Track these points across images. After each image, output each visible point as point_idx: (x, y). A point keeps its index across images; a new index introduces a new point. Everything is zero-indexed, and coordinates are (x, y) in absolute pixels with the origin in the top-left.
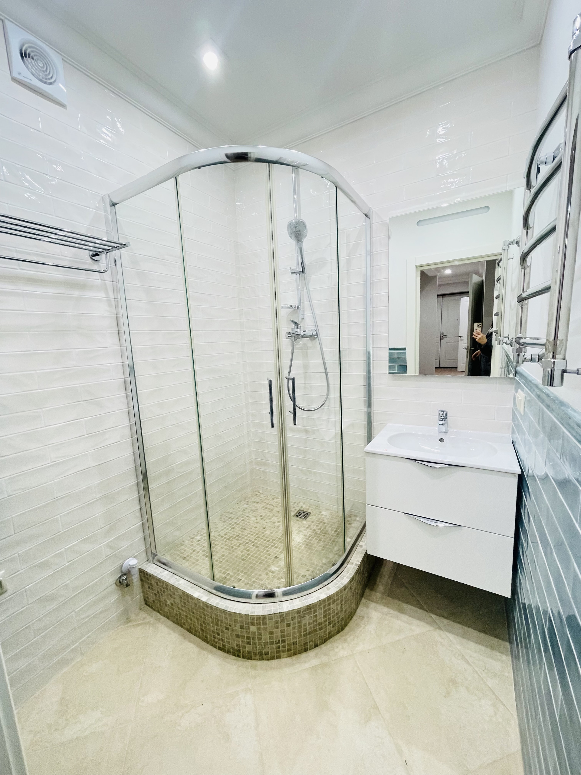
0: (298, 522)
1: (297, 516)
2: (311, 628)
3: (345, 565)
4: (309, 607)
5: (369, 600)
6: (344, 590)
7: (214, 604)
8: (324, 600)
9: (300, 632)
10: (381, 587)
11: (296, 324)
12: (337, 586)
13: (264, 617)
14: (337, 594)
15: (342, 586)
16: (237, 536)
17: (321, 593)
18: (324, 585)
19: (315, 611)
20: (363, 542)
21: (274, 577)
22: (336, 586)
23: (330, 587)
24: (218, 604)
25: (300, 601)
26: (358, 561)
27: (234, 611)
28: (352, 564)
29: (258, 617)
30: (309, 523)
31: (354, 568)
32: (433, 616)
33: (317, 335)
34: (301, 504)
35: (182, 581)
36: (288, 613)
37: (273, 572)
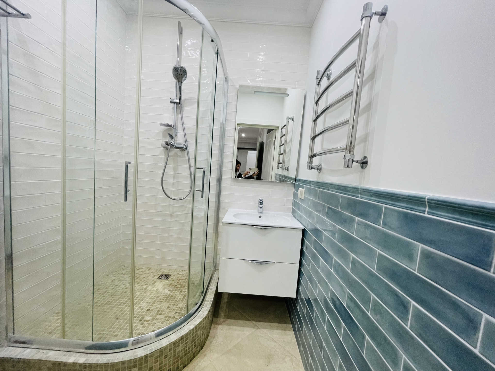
0: (162, 282)
1: (160, 278)
3: (204, 303)
5: (217, 324)
8: (193, 329)
11: (171, 137)
13: (146, 356)
14: (201, 323)
15: (204, 317)
19: (186, 340)
20: (212, 286)
22: (200, 318)
26: (211, 299)
28: (208, 301)
32: (254, 322)
33: (186, 148)
35: (51, 353)
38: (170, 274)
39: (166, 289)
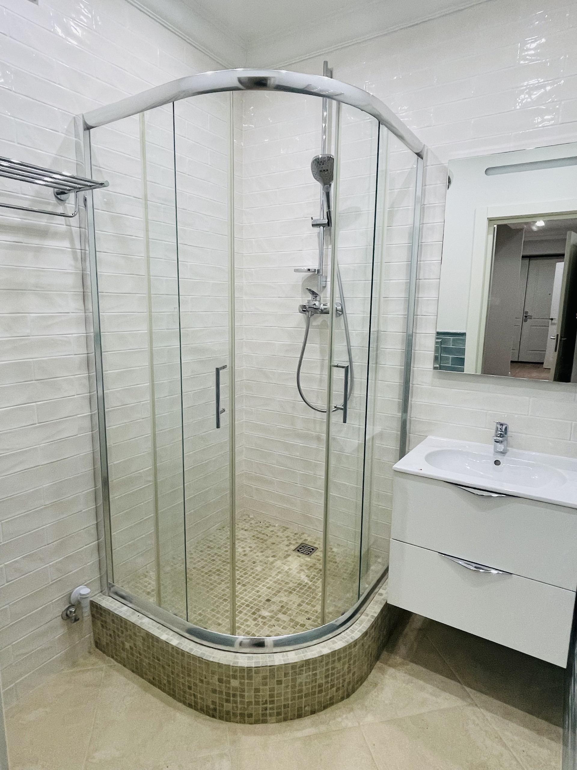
0: (299, 558)
1: (298, 551)
2: (308, 689)
3: (358, 615)
4: (307, 662)
5: (386, 664)
6: (355, 646)
7: (187, 650)
8: (328, 656)
9: (293, 692)
10: (403, 649)
11: (313, 293)
12: (346, 640)
13: (250, 669)
14: (344, 649)
15: (351, 641)
16: (218, 570)
17: (324, 647)
18: (329, 637)
19: (314, 669)
20: (384, 589)
21: (264, 623)
22: (344, 640)
23: (336, 641)
24: (192, 649)
25: (296, 655)
26: (375, 612)
27: (211, 660)
28: (367, 615)
29: (242, 669)
30: (314, 561)
31: (369, 620)
32: (468, 689)
33: (342, 311)
34: (305, 536)
35: (146, 620)
36: (280, 667)
37: (264, 618)
38: (315, 546)
39: (303, 573)
